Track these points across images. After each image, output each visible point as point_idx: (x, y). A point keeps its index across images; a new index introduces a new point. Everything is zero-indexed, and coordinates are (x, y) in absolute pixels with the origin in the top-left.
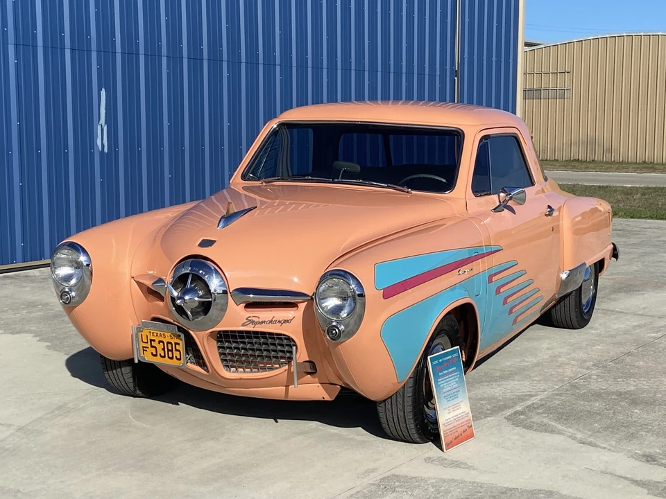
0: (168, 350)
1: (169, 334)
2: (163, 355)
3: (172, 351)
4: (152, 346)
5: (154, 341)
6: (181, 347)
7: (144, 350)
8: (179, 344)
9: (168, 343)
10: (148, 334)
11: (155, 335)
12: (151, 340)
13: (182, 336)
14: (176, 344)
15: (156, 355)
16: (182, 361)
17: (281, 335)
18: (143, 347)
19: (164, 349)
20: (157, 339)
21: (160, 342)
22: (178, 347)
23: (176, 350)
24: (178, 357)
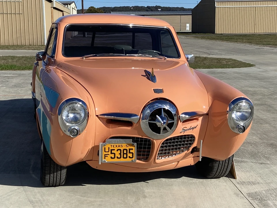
0: (124, 154)
1: (125, 145)
2: (119, 157)
3: (126, 154)
4: (111, 153)
5: (114, 150)
6: (134, 150)
7: (105, 156)
8: (132, 149)
9: (124, 150)
10: (110, 147)
11: (115, 146)
12: (112, 150)
13: (135, 144)
14: (130, 149)
15: (114, 158)
16: (134, 159)
17: (189, 135)
18: (105, 155)
19: (120, 154)
20: (116, 149)
21: (118, 150)
22: (131, 151)
23: (130, 153)
24: (131, 156)
